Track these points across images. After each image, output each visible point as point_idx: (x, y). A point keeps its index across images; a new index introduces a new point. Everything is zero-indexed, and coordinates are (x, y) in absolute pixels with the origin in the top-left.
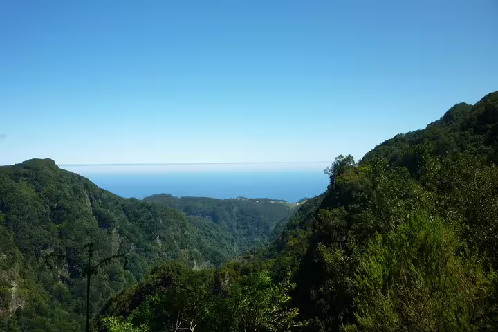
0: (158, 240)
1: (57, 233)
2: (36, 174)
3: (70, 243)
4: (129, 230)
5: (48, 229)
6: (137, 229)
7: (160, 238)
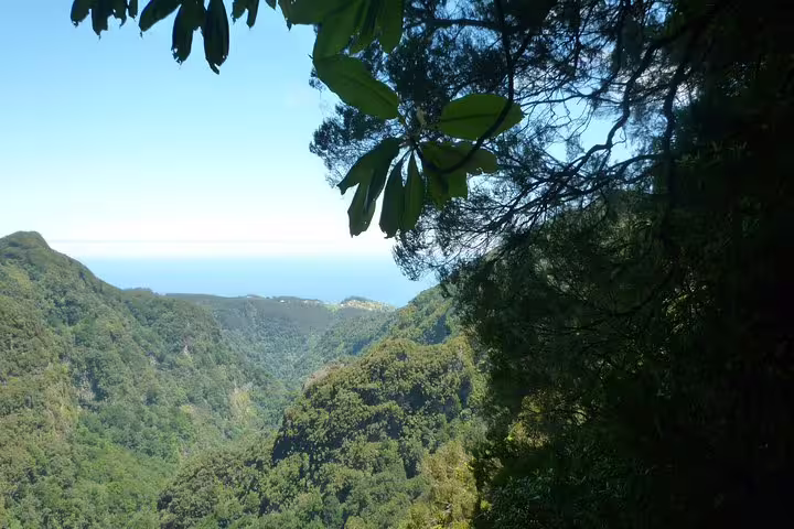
0: (186, 352)
1: (72, 338)
2: (27, 255)
3: (92, 352)
4: (145, 338)
5: (59, 333)
6: (155, 335)
7: (189, 349)
